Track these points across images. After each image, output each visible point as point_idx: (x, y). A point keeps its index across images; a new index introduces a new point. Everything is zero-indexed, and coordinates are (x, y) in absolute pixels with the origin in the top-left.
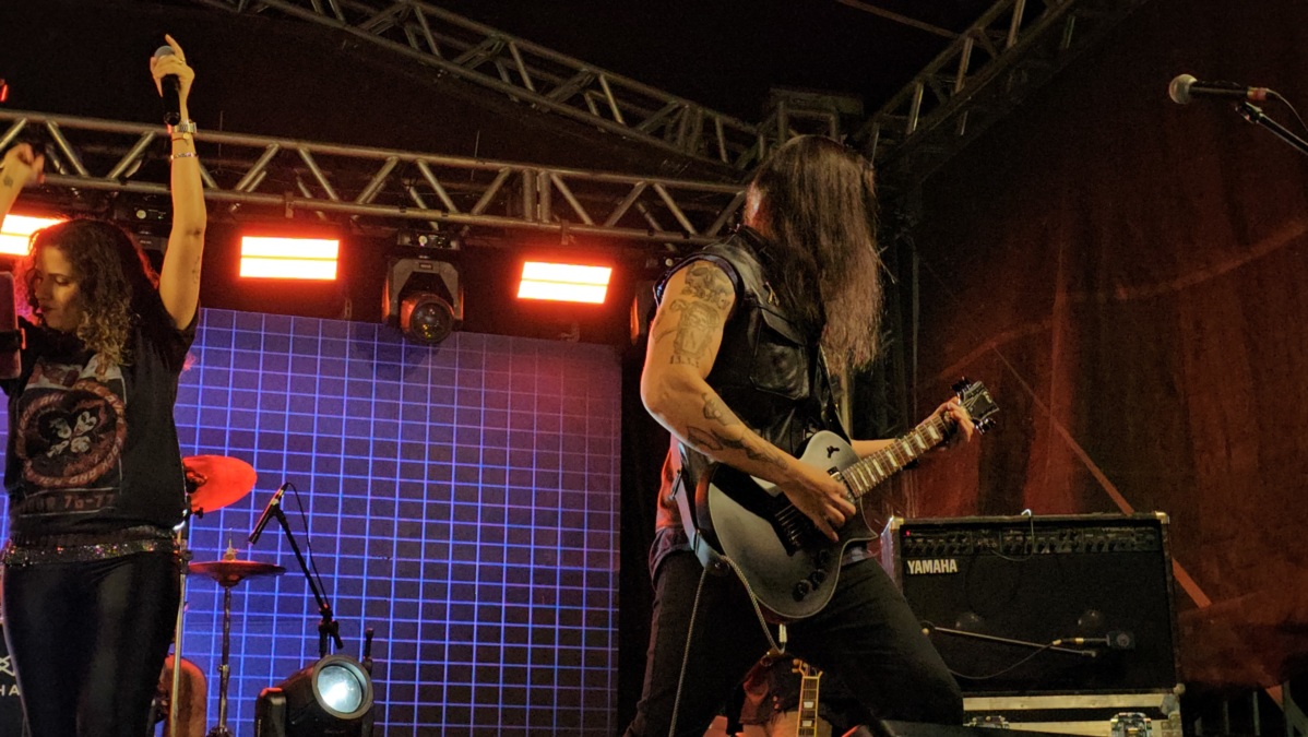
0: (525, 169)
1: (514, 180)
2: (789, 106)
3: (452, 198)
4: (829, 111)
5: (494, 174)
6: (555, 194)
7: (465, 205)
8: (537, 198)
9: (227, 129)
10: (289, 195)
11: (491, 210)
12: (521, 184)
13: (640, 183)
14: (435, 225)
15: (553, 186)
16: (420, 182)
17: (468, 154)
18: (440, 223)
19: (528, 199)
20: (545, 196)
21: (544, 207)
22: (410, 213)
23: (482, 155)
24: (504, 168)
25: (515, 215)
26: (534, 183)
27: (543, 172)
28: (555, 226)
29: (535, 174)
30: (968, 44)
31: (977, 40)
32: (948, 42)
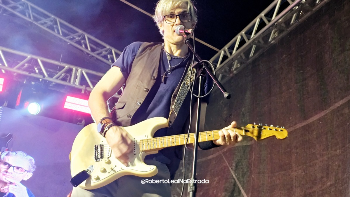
0: (73, 68)
1: (70, 70)
3: (47, 73)
5: (63, 67)
6: (82, 77)
7: (51, 75)
12: (72, 72)
14: (41, 80)
16: (39, 67)
17: (58, 60)
19: (73, 77)
20: (79, 78)
21: (77, 82)
22: (32, 75)
24: (67, 66)
26: (76, 73)
27: (80, 70)
28: (81, 87)
29: (77, 70)
30: (222, 53)
31: (225, 52)
32: (217, 52)
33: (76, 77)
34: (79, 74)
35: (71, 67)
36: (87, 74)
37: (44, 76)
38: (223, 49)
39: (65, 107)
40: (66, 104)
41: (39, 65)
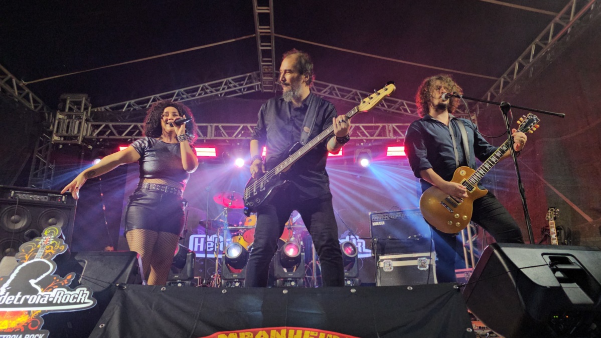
0: (386, 125)
1: (384, 127)
3: (369, 134)
5: (378, 127)
6: (394, 130)
7: (372, 135)
11: (379, 135)
12: (385, 129)
14: (365, 141)
15: (393, 128)
16: (361, 131)
17: (372, 123)
18: (366, 140)
19: (388, 131)
20: (392, 131)
21: (392, 134)
22: (359, 138)
23: (376, 122)
24: (381, 125)
25: (384, 136)
27: (391, 125)
28: (395, 138)
29: (389, 126)
30: (502, 80)
31: (505, 78)
32: (496, 80)
33: (390, 131)
34: (391, 128)
35: (384, 124)
36: (397, 126)
37: (367, 136)
38: (502, 76)
39: (388, 155)
40: (388, 153)
41: (361, 129)
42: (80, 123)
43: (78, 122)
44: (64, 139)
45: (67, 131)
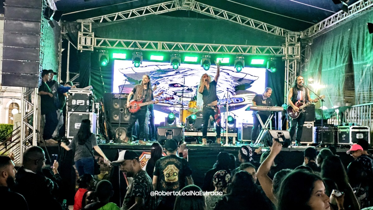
0: (253, 46)
1: (251, 48)
2: (290, 34)
4: (295, 35)
5: (248, 47)
6: (257, 49)
7: (244, 52)
8: (254, 50)
9: (215, 43)
10: (223, 52)
11: (248, 52)
13: (268, 47)
17: (245, 45)
19: (253, 50)
23: (247, 45)
24: (250, 46)
25: (251, 53)
26: (254, 48)
28: (256, 54)
29: (254, 47)
31: (316, 27)
36: (258, 47)
37: (242, 52)
42: (91, 39)
43: (90, 38)
44: (83, 48)
45: (85, 44)
